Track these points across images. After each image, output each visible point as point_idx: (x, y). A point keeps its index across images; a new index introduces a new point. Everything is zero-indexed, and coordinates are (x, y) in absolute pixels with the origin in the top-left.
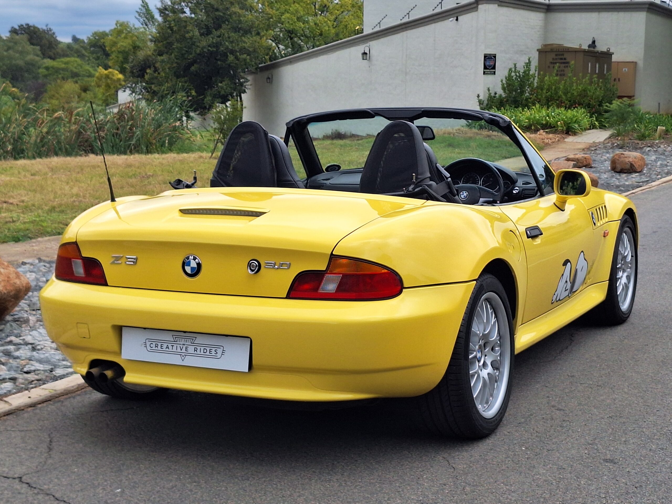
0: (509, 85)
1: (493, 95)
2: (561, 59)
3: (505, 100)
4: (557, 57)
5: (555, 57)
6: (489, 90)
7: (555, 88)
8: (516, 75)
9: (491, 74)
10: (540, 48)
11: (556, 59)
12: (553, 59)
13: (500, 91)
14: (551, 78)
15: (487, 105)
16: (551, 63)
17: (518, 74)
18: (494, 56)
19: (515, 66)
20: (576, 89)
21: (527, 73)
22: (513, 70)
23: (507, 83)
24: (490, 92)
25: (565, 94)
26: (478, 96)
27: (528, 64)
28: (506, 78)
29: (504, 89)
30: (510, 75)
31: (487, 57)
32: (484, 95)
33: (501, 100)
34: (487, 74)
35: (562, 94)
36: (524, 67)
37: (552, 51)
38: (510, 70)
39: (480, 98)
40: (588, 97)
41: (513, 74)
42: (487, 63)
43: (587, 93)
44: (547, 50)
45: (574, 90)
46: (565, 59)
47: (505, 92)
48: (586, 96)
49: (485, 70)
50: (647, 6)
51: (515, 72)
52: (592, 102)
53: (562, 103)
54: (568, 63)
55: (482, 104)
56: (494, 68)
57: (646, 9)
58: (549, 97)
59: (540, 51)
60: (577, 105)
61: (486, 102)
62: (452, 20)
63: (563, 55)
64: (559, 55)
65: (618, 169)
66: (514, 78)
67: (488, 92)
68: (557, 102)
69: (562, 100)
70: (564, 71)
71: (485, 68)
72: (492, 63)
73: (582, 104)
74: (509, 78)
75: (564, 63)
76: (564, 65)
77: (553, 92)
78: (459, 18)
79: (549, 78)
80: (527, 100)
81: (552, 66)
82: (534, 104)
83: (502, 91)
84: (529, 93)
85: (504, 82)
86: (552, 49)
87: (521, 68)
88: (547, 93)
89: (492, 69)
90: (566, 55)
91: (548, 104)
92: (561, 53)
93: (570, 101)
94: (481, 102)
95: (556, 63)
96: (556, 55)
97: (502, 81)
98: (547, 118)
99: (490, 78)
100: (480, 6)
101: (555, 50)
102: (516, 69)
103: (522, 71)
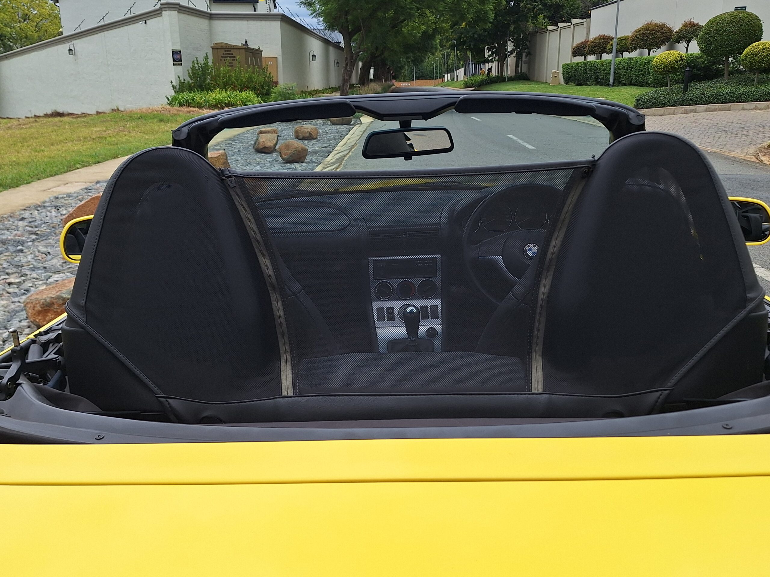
0: (194, 74)
1: (182, 81)
2: (229, 54)
3: (193, 85)
4: (226, 53)
5: (224, 53)
6: (179, 77)
7: (229, 76)
8: (198, 66)
9: (179, 65)
10: (212, 45)
11: (226, 54)
12: (223, 54)
13: (188, 79)
14: (225, 68)
15: (179, 89)
16: (223, 57)
17: (200, 65)
18: (179, 52)
19: (197, 59)
20: (244, 76)
21: (206, 64)
22: (195, 62)
23: (192, 72)
24: (181, 79)
25: (237, 81)
26: (172, 82)
27: (206, 58)
28: (191, 69)
29: (190, 77)
30: (193, 66)
31: (174, 52)
32: (176, 82)
33: (189, 85)
34: (176, 65)
35: (235, 81)
36: (204, 60)
37: (222, 48)
38: (193, 62)
39: (173, 84)
40: (253, 82)
41: (196, 65)
42: (175, 57)
43: (252, 80)
44: (218, 47)
45: (242, 77)
46: (232, 54)
47: (191, 79)
48: (252, 81)
49: (174, 62)
50: (280, 17)
51: (197, 64)
52: (257, 86)
53: (235, 87)
54: (234, 57)
55: (176, 88)
56: (181, 60)
57: (280, 19)
58: (225, 82)
59: (212, 48)
60: (246, 89)
61: (178, 87)
62: (142, 23)
63: (230, 51)
64: (228, 51)
65: (301, 137)
66: (197, 68)
67: (178, 78)
68: (232, 86)
69: (234, 85)
70: (232, 63)
71: (174, 60)
72: (179, 57)
73: (250, 88)
74: (193, 68)
75: (232, 57)
76: (232, 59)
77: (227, 78)
78: (147, 21)
79: (223, 68)
80: (208, 84)
81: (223, 59)
82: (215, 88)
83: (189, 78)
84: (209, 79)
85: (190, 71)
86: (221, 47)
87: (201, 61)
88: (223, 79)
89: (179, 61)
90: (233, 51)
91: (225, 88)
92: (230, 49)
93: (240, 86)
94: (174, 87)
95: (227, 57)
96: (225, 51)
97: (188, 71)
98: (229, 98)
99: (179, 68)
100: (163, 12)
101: (224, 47)
102: (197, 62)
103: (203, 63)
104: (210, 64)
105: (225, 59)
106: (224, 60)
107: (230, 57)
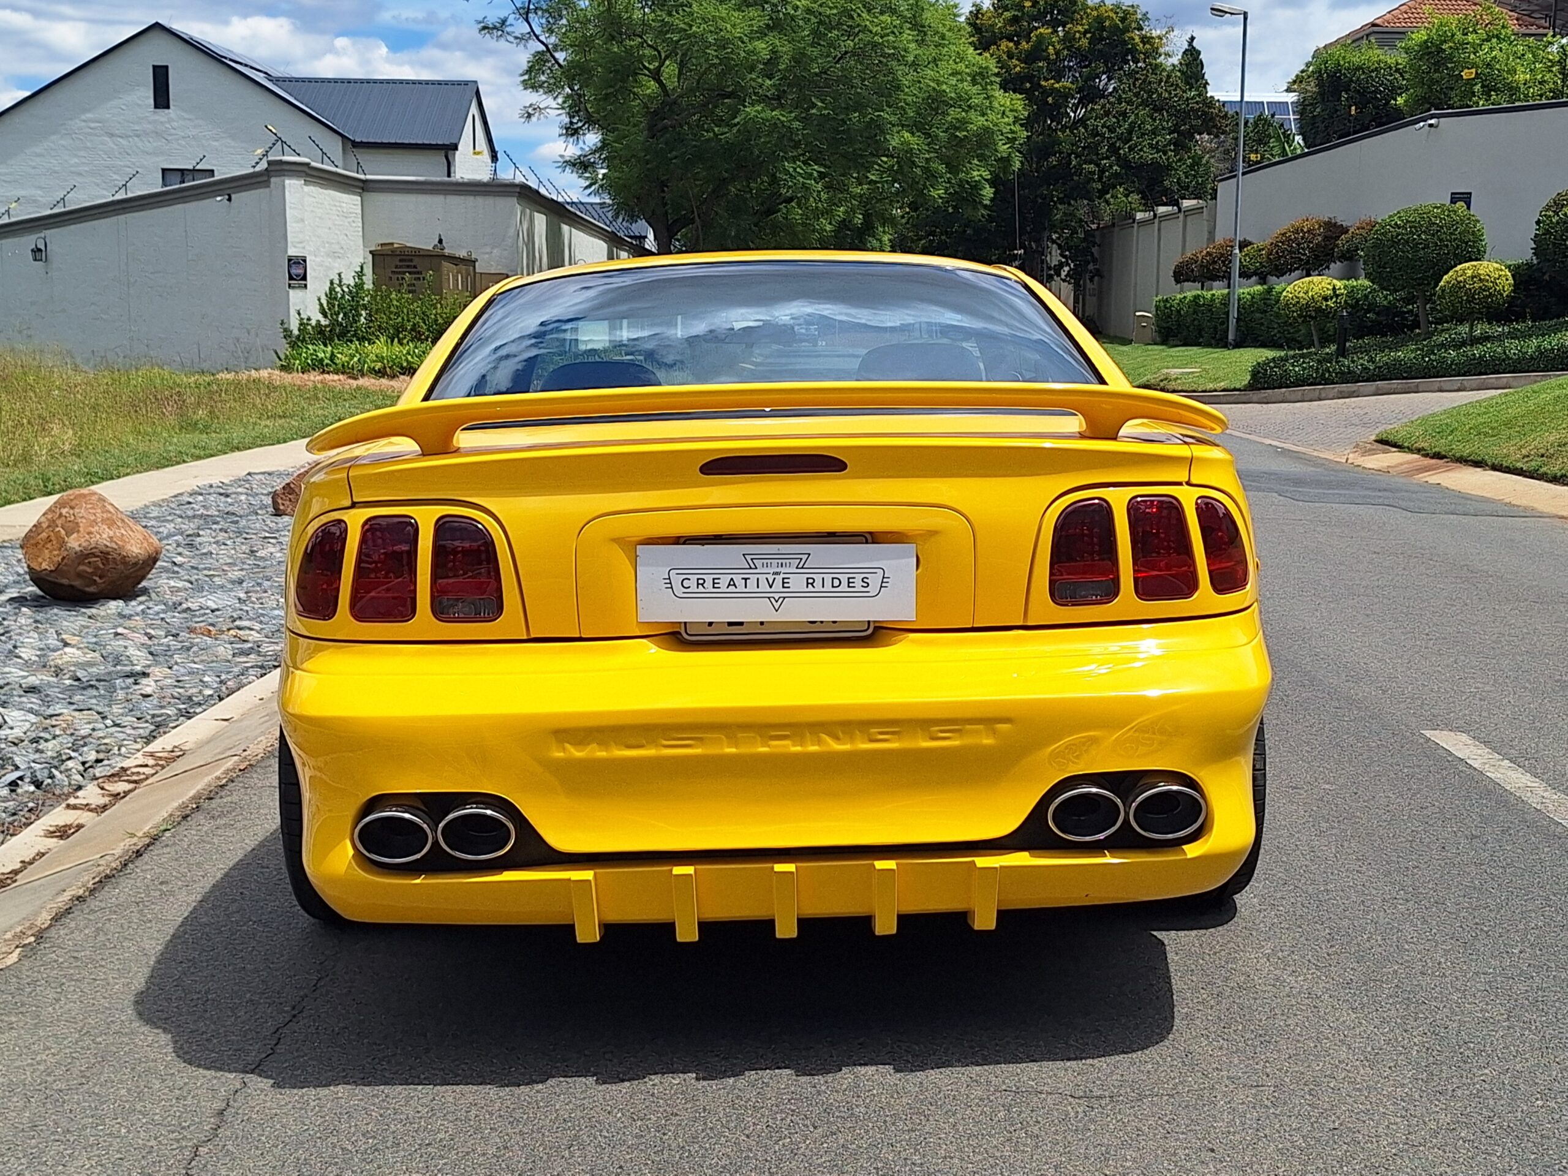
0: (331, 305)
1: (306, 321)
2: (409, 267)
3: (327, 329)
4: (402, 263)
5: (399, 263)
6: (299, 313)
8: (342, 290)
9: (299, 287)
10: (373, 248)
11: (401, 267)
12: (396, 267)
13: (316, 317)
14: (399, 295)
15: (298, 338)
16: (393, 272)
17: (346, 290)
18: (303, 260)
19: (340, 276)
20: (440, 313)
21: (359, 286)
22: (336, 281)
23: (328, 303)
24: (302, 316)
26: (282, 323)
27: (360, 274)
28: (326, 295)
29: (323, 312)
30: (332, 289)
31: (292, 261)
32: (292, 322)
33: (321, 329)
34: (294, 288)
36: (354, 279)
37: (393, 254)
38: (332, 283)
39: (285, 327)
41: (338, 289)
42: (294, 271)
44: (385, 253)
45: (436, 314)
46: (415, 267)
47: (325, 317)
49: (291, 282)
50: (517, 189)
51: (340, 285)
53: (420, 335)
55: (289, 337)
56: (304, 278)
57: (516, 194)
58: (399, 324)
59: (374, 253)
61: (296, 332)
62: (221, 200)
63: (411, 261)
64: (405, 260)
66: (339, 296)
67: (297, 316)
68: (413, 333)
69: (419, 331)
70: (417, 285)
71: (291, 278)
72: (301, 271)
74: (331, 295)
75: (415, 273)
76: (414, 276)
78: (233, 196)
79: (396, 295)
80: (364, 330)
81: (395, 277)
82: (377, 337)
83: (321, 315)
85: (324, 301)
86: (392, 252)
87: (349, 280)
88: (396, 319)
89: (301, 280)
90: (416, 261)
91: (399, 337)
92: (410, 257)
93: (431, 332)
95: (404, 273)
96: (401, 261)
97: (319, 299)
99: (299, 294)
100: (273, 180)
101: (398, 253)
102: (340, 281)
103: (352, 284)
104: (369, 285)
105: (400, 276)
106: (398, 279)
107: (410, 273)
